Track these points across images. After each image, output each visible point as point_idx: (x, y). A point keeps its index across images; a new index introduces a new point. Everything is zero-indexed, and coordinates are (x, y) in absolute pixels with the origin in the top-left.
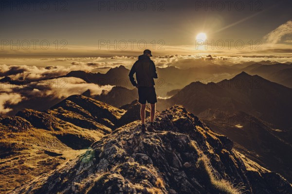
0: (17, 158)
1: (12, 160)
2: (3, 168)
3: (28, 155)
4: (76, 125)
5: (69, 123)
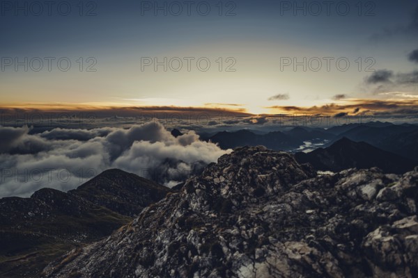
0: (35, 255)
1: (27, 257)
2: (16, 268)
3: (49, 250)
4: (113, 210)
5: (104, 208)
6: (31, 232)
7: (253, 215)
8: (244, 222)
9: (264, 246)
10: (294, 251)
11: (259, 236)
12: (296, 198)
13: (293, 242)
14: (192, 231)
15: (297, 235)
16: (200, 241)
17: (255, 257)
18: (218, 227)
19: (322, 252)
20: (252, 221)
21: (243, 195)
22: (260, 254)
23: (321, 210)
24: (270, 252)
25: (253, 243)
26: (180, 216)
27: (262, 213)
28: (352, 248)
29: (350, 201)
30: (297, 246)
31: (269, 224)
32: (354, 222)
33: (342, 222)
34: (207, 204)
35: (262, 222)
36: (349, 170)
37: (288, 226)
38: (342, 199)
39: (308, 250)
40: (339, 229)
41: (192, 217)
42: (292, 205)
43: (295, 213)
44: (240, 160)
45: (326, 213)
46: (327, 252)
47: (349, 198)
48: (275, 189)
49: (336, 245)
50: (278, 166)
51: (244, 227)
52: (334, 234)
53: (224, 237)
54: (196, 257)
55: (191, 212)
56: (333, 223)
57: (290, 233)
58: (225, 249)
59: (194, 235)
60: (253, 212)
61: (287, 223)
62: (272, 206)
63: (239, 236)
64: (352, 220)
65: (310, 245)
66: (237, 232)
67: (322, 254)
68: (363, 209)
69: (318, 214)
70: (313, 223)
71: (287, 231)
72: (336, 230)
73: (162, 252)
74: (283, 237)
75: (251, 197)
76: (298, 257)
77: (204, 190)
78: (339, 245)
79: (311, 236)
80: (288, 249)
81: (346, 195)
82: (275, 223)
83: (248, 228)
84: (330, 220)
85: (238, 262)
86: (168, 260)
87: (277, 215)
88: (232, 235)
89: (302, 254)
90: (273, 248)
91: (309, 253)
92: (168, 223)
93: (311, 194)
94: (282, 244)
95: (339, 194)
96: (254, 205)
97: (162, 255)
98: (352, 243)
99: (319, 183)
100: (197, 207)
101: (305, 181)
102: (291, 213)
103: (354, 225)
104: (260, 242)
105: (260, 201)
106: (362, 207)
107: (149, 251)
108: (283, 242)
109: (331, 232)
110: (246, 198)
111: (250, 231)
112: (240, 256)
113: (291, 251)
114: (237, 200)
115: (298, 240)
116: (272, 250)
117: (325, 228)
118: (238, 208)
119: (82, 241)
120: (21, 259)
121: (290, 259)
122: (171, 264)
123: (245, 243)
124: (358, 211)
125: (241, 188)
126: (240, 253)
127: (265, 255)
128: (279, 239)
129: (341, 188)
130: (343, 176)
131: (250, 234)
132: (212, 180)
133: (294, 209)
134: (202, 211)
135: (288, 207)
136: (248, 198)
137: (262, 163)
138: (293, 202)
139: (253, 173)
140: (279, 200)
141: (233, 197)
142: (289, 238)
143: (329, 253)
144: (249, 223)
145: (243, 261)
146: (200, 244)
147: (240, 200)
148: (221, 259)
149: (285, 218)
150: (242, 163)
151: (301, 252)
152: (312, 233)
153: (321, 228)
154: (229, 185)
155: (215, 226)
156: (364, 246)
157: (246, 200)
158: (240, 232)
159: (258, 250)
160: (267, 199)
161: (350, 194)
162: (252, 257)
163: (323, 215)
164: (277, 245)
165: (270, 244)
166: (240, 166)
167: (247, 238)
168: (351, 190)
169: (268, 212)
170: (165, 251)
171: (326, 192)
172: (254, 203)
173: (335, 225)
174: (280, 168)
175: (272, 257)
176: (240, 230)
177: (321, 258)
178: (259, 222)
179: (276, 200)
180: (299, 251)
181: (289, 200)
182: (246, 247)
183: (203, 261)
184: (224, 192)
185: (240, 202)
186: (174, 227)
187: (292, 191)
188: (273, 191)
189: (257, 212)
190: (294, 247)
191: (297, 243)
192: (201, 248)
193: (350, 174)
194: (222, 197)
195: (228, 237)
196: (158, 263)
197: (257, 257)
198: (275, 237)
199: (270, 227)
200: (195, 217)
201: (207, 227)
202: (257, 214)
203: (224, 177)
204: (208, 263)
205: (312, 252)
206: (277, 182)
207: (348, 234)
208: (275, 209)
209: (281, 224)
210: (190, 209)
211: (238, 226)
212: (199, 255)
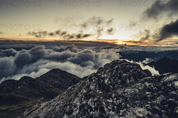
0: (20, 106)
1: (17, 106)
2: (12, 111)
3: (26, 104)
4: (56, 87)
5: (51, 86)
6: (19, 96)
7: (120, 93)
8: (115, 97)
9: (125, 109)
10: (140, 112)
11: (122, 104)
12: (141, 86)
13: (139, 108)
14: (90, 100)
15: (141, 104)
16: (94, 105)
17: (120, 114)
18: (103, 98)
19: (153, 114)
20: (119, 96)
21: (115, 83)
22: (122, 113)
23: (153, 92)
24: (128, 112)
25: (119, 107)
26: (85, 92)
27: (124, 93)
28: (169, 113)
29: (168, 89)
30: (141, 110)
31: (127, 98)
32: (170, 99)
33: (164, 99)
34: (98, 87)
35: (124, 97)
36: (168, 73)
37: (136, 99)
38: (164, 88)
39: (147, 112)
40: (163, 102)
41: (91, 93)
42: (139, 89)
43: (140, 94)
44: (114, 67)
45: (156, 94)
46: (156, 114)
47: (168, 87)
48: (131, 81)
49: (161, 111)
50: (133, 70)
51: (115, 99)
52: (160, 105)
53: (105, 103)
54: (92, 112)
55: (90, 90)
56: (160, 99)
57: (138, 103)
58: (106, 109)
59: (91, 101)
60: (120, 92)
61: (136, 98)
62: (129, 90)
63: (112, 103)
64: (169, 99)
65: (148, 110)
66: (112, 101)
67: (154, 115)
68: (175, 93)
69: (152, 94)
70: (149, 99)
71: (136, 102)
72: (161, 103)
73: (76, 108)
74: (134, 105)
75: (119, 85)
76: (141, 115)
77: (97, 80)
78: (162, 111)
79: (148, 105)
80: (136, 111)
81: (166, 86)
82: (130, 98)
83: (117, 100)
84: (158, 98)
85: (112, 116)
86: (79, 113)
87: (132, 94)
88: (109, 103)
89: (143, 114)
90: (129, 110)
91: (147, 114)
92: (79, 95)
93: (149, 84)
94: (133, 109)
95: (162, 85)
96: (120, 88)
97: (76, 110)
98: (169, 110)
99: (153, 79)
100: (93, 88)
101: (146, 78)
102: (138, 93)
103: (170, 101)
104: (123, 107)
105: (123, 87)
106: (175, 92)
107: (70, 108)
108: (134, 108)
109: (159, 104)
110: (117, 85)
111: (118, 101)
112: (113, 113)
113: (138, 112)
114: (112, 86)
115: (142, 107)
116: (129, 111)
117: (155, 102)
118: (113, 89)
119: (41, 101)
120: (15, 107)
121: (137, 116)
122: (80, 115)
123: (115, 107)
124: (172, 94)
125: (114, 80)
126: (113, 111)
127: (125, 114)
128: (132, 106)
129: (164, 82)
130: (165, 76)
131: (118, 103)
132: (101, 76)
133: (140, 91)
134: (95, 90)
135: (137, 90)
136: (118, 85)
137: (125, 68)
138: (139, 88)
139: (121, 73)
140: (133, 87)
141: (111, 84)
142: (137, 105)
143: (157, 114)
144: (118, 97)
145: (114, 116)
146: (94, 106)
147: (114, 86)
148: (104, 114)
149: (135, 95)
150: (115, 68)
151: (143, 113)
152: (149, 104)
153: (153, 102)
154: (109, 79)
155: (101, 98)
156: (175, 112)
157: (117, 86)
158: (113, 101)
159: (121, 111)
160: (127, 86)
161: (168, 85)
162: (119, 114)
163: (154, 95)
164: (131, 109)
165: (128, 108)
166: (114, 69)
167: (116, 104)
168: (169, 83)
169: (127, 92)
170: (78, 108)
171: (156, 83)
172: (120, 87)
173: (160, 101)
174: (134, 71)
175: (128, 115)
176: (113, 100)
177: (153, 117)
178: (122, 97)
179: (131, 87)
180: (142, 113)
181: (138, 87)
182: (116, 109)
183: (95, 114)
184: (106, 81)
185: (114, 87)
186: (82, 97)
187: (139, 82)
188: (130, 82)
189: (122, 92)
190: (140, 111)
191: (141, 109)
192: (94, 108)
193: (168, 76)
194: (105, 84)
195: (107, 103)
196: (74, 114)
197: (121, 114)
198: (130, 105)
199: (128, 99)
200: (92, 93)
201: (97, 98)
202: (121, 93)
203: (107, 74)
204: (97, 115)
205: (148, 113)
206: (132, 78)
207: (167, 105)
208: (131, 91)
209: (133, 98)
210: (90, 89)
211: (112, 98)
212: (93, 111)
